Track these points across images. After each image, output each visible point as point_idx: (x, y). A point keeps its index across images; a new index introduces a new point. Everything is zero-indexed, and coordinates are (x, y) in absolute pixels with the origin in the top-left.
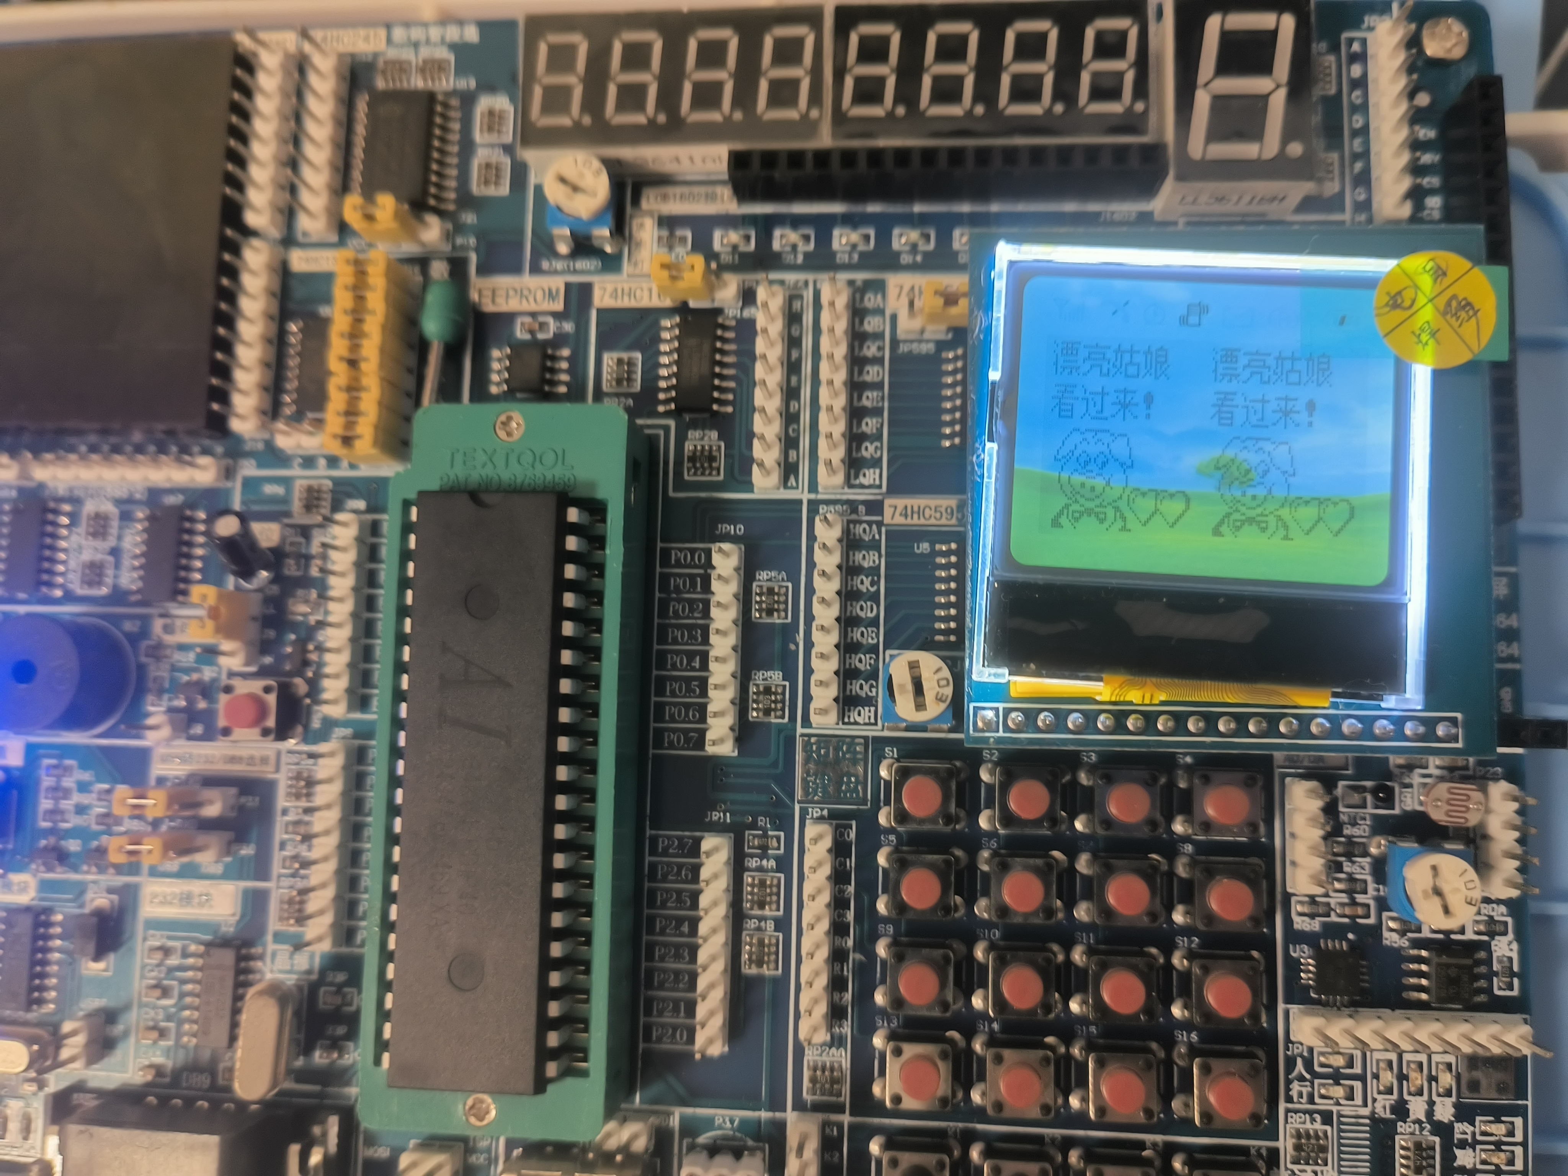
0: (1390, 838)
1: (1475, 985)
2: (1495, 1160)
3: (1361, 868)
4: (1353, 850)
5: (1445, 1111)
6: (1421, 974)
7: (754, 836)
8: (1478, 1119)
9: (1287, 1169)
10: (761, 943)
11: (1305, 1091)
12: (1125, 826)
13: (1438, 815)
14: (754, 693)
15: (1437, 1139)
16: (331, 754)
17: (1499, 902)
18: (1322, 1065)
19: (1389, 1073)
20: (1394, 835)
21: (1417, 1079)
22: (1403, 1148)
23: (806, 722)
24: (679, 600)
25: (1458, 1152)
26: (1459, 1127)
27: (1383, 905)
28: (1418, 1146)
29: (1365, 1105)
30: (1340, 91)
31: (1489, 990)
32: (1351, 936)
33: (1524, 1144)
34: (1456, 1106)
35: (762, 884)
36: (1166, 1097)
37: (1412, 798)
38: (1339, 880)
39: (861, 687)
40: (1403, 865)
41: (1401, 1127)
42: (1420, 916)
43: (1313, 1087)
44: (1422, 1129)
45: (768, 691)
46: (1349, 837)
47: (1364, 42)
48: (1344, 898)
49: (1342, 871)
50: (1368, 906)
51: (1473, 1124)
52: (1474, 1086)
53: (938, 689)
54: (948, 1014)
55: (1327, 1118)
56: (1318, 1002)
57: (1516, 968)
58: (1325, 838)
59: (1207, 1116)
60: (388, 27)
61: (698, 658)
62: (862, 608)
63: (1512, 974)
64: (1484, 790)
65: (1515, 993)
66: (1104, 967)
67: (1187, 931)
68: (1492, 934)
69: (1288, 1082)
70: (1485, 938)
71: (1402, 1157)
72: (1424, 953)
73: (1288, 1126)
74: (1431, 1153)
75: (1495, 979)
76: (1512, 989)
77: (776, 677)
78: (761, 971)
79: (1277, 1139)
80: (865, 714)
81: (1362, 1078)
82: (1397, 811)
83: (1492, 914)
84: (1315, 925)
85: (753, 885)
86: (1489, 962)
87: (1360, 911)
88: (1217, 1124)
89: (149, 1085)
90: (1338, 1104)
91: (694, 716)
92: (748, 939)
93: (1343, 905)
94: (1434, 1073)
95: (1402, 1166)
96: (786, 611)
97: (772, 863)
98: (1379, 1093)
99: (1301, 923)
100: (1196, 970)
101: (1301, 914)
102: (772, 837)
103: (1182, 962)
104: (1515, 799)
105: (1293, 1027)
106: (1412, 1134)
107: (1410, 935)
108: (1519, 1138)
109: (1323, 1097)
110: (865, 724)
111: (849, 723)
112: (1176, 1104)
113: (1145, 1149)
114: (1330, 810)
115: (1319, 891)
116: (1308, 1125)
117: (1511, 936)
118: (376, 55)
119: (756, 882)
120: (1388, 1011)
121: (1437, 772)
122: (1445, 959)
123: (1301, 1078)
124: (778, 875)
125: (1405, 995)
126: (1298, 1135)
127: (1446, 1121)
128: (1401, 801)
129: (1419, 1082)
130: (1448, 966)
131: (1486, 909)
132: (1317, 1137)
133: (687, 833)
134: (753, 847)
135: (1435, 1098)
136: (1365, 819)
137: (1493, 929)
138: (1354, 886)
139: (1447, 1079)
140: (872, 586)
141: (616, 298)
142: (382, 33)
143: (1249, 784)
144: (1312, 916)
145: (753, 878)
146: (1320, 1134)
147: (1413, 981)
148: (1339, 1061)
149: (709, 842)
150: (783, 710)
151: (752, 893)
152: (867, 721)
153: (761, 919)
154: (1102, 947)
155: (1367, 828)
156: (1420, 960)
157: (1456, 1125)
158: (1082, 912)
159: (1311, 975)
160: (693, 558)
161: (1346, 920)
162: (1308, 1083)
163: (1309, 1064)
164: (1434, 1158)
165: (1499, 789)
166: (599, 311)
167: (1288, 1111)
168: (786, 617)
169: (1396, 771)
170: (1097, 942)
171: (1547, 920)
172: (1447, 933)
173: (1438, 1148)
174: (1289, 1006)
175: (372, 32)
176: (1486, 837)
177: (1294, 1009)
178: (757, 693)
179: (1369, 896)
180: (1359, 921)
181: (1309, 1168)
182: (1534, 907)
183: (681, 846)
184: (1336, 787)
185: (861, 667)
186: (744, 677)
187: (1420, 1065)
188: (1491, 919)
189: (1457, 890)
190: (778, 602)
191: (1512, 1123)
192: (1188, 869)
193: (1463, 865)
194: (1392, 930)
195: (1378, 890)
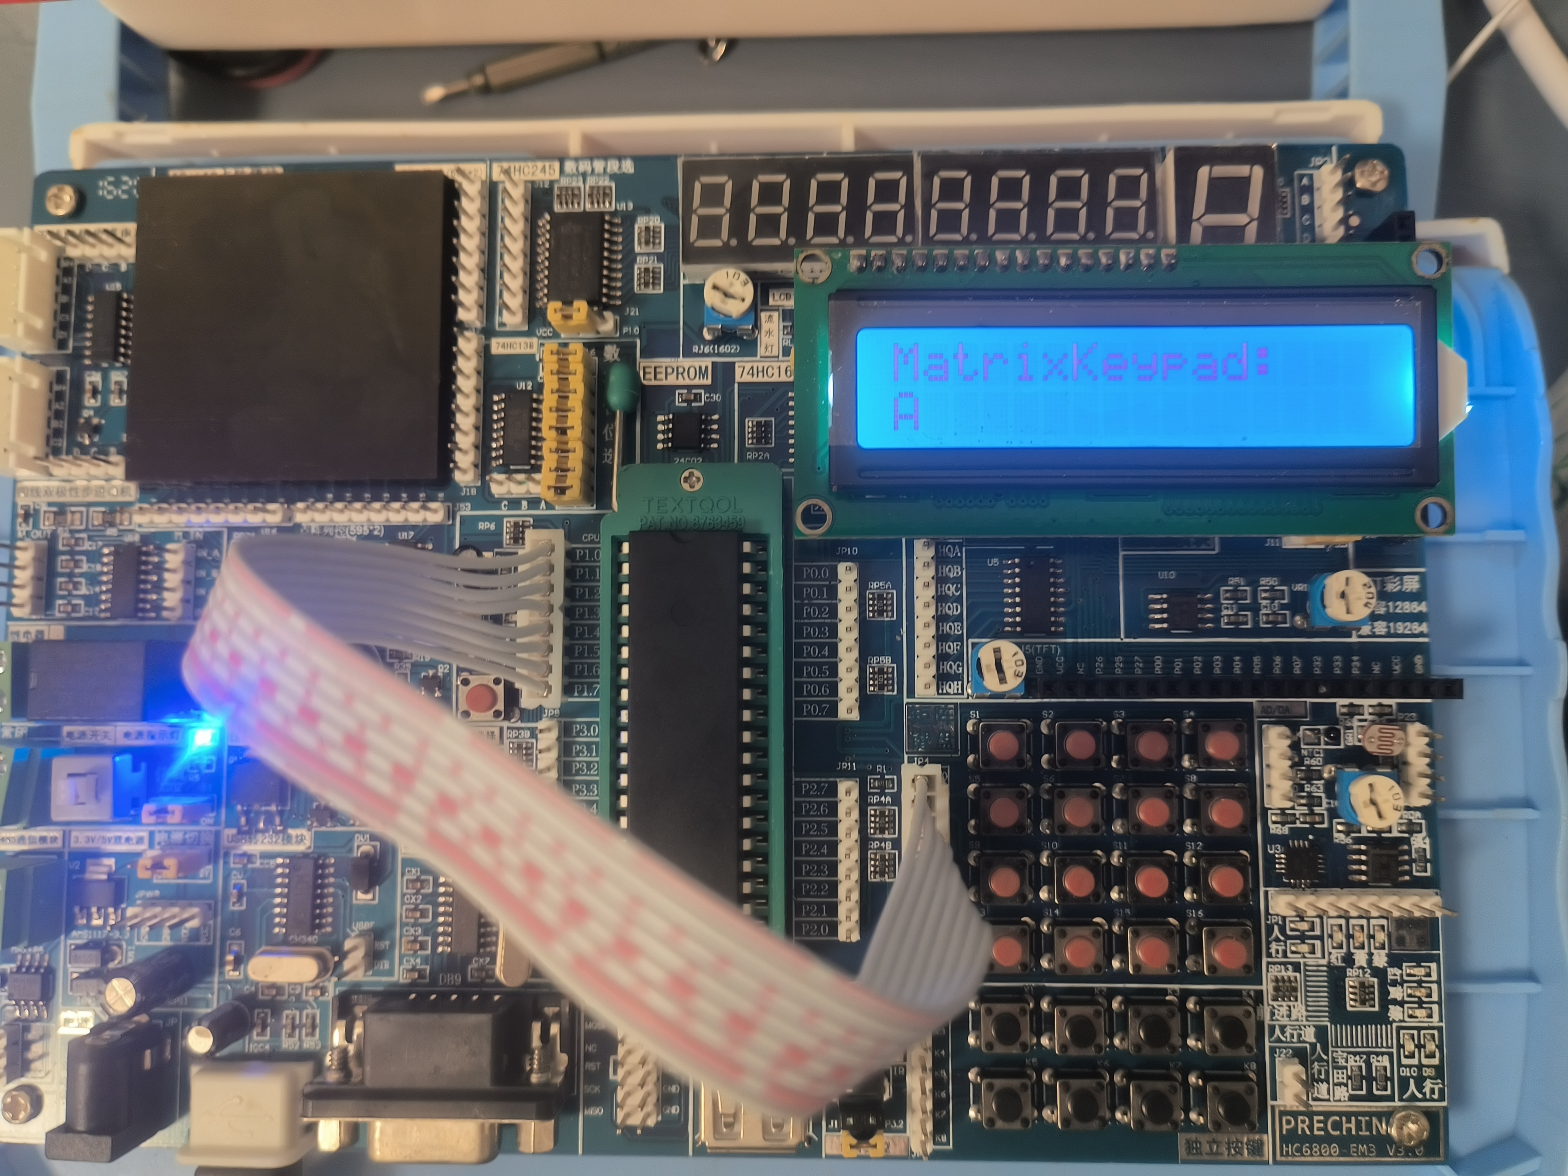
0: (1339, 766)
1: (1400, 869)
2: (1418, 994)
3: (1317, 788)
4: (1312, 775)
5: (1380, 960)
6: (1361, 862)
7: (875, 780)
8: (1404, 964)
9: (1269, 1005)
10: (883, 858)
11: (1280, 948)
12: (1150, 762)
13: (1371, 748)
14: (870, 673)
15: (1376, 980)
16: (549, 729)
17: (1416, 809)
18: (1292, 930)
19: (1340, 934)
20: (1341, 763)
21: (1360, 937)
22: (1351, 987)
23: (911, 693)
24: (811, 605)
25: (1391, 989)
26: (1390, 971)
27: (1333, 813)
28: (1362, 985)
29: (1324, 957)
30: (1294, 215)
31: (1409, 873)
32: (1311, 837)
33: (1438, 982)
34: (1388, 955)
35: (882, 814)
36: (1182, 958)
37: (1353, 736)
38: (1302, 797)
39: (951, 667)
40: (1349, 784)
41: (1349, 972)
42: (1361, 819)
43: (1286, 946)
44: (1364, 973)
45: (881, 671)
46: (1309, 766)
47: (1311, 177)
48: (1305, 810)
49: (1304, 791)
50: (1323, 815)
51: (1401, 969)
52: (1401, 941)
53: (1015, 668)
54: (1025, 904)
55: (1297, 967)
56: (1289, 885)
57: (1428, 857)
58: (1291, 767)
59: (1213, 968)
60: (562, 161)
61: (827, 648)
62: (949, 608)
63: (1427, 861)
64: (1404, 729)
65: (1428, 874)
66: (1137, 866)
67: (1192, 837)
68: (1411, 832)
69: (1269, 943)
70: (1406, 835)
71: (1351, 993)
72: (1363, 847)
73: (1269, 974)
74: (1372, 989)
75: (1414, 865)
76: (1426, 871)
77: (886, 661)
78: (883, 879)
79: (1261, 984)
80: (955, 686)
81: (1321, 938)
82: (1342, 747)
83: (1411, 818)
84: (1285, 830)
85: (875, 816)
86: (1409, 852)
87: (1317, 819)
88: (1220, 973)
89: (413, 984)
90: (1304, 957)
91: (825, 691)
92: (873, 856)
93: (1304, 815)
94: (1372, 933)
95: (1352, 999)
96: (892, 611)
97: (889, 799)
98: (1334, 948)
99: (1275, 829)
100: (1203, 864)
101: (1274, 823)
102: (888, 779)
103: (1191, 860)
104: (1426, 735)
105: (1271, 903)
106: (1358, 976)
107: (1353, 835)
108: (1434, 977)
109: (1293, 952)
110: (954, 694)
111: (943, 694)
112: (1189, 962)
113: (1167, 995)
114: (1295, 746)
115: (1289, 804)
116: (1283, 973)
117: (1424, 834)
118: (552, 183)
119: (878, 813)
120: (1339, 889)
121: (1371, 718)
122: (1378, 851)
123: (1277, 940)
124: (893, 808)
125: (1350, 877)
126: (1277, 980)
127: (1381, 966)
128: (1345, 739)
129: (1361, 940)
130: (1381, 855)
131: (1407, 815)
132: (1290, 981)
133: (823, 779)
134: (874, 788)
135: (1373, 950)
136: (1319, 753)
137: (1412, 828)
138: (1312, 801)
139: (1381, 937)
140: (957, 591)
141: (753, 375)
142: (557, 165)
143: (1237, 730)
144: (1283, 824)
145: (875, 811)
146: (1292, 979)
147: (1355, 867)
148: (1304, 926)
149: (843, 786)
150: (893, 685)
151: (875, 822)
152: (956, 691)
153: (881, 840)
154: (1133, 852)
155: (1321, 759)
156: (1360, 852)
157: (1389, 969)
158: (1118, 827)
159: (1283, 866)
160: (820, 574)
161: (1307, 826)
162: (1282, 943)
163: (1283, 930)
164: (1373, 993)
165: (1415, 728)
166: (739, 383)
167: (1268, 963)
168: (893, 616)
169: (1342, 718)
170: (1129, 848)
171: (1452, 823)
172: (1379, 832)
173: (1376, 986)
174: (1268, 889)
175: (547, 164)
176: (1406, 763)
177: (1271, 890)
178: (874, 673)
179: (1323, 808)
180: (1317, 826)
181: (1284, 1004)
182: (1442, 814)
183: (819, 789)
184: (1299, 730)
185: (950, 651)
186: (863, 661)
187: (1362, 927)
188: (1410, 822)
189: (1387, 801)
190: (886, 605)
191: (1429, 967)
192: (1194, 793)
193: (1391, 782)
194: (1339, 832)
195: (1329, 803)
